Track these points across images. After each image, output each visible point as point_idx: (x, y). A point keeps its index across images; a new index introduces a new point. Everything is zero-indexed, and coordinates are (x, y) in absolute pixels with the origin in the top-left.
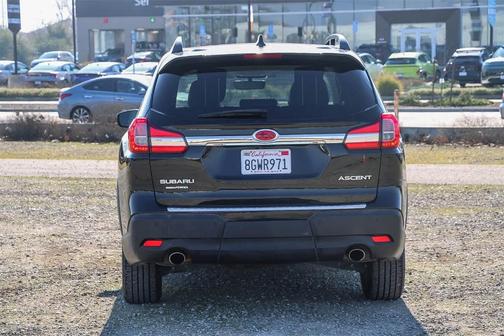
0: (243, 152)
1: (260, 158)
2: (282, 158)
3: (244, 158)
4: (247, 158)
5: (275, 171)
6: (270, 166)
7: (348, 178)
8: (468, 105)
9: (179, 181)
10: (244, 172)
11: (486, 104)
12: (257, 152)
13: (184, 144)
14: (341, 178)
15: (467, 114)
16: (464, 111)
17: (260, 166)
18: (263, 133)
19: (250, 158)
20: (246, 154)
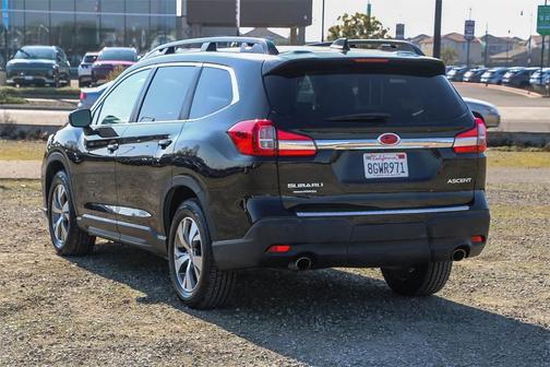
0: (365, 156)
1: (380, 161)
2: (401, 161)
3: (366, 162)
4: (369, 161)
5: (395, 174)
6: (390, 169)
7: (455, 181)
8: (7, 103)
9: (308, 185)
10: (368, 176)
11: (22, 103)
12: (378, 155)
13: (314, 148)
14: (450, 181)
15: (8, 111)
16: (5, 108)
17: (381, 170)
18: (387, 137)
19: (372, 162)
20: (369, 158)
